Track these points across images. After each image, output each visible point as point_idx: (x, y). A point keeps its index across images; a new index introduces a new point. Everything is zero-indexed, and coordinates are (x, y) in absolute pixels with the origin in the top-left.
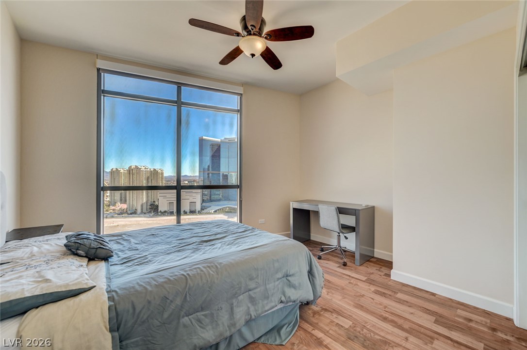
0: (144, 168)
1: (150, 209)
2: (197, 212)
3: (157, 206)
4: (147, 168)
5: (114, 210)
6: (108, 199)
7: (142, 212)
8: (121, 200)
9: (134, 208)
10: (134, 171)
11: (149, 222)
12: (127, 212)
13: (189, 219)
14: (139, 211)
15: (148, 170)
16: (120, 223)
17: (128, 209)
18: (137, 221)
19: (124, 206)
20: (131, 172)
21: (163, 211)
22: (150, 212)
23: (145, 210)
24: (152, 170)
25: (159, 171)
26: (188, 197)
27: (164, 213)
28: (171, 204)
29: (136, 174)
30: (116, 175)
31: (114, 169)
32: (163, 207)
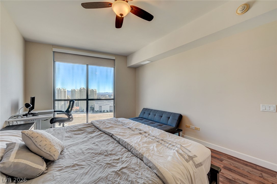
1: (90, 109)
3: (94, 108)
5: (73, 110)
8: (76, 105)
9: (83, 109)
10: (82, 90)
11: (90, 116)
12: (79, 111)
13: (109, 114)
14: (85, 110)
15: (89, 90)
16: (76, 116)
19: (78, 108)
20: (81, 91)
21: (96, 110)
22: (90, 111)
24: (91, 90)
25: (95, 90)
26: (109, 104)
27: (97, 112)
28: (100, 107)
29: (83, 92)
30: (74, 92)
31: (73, 90)
32: (97, 108)
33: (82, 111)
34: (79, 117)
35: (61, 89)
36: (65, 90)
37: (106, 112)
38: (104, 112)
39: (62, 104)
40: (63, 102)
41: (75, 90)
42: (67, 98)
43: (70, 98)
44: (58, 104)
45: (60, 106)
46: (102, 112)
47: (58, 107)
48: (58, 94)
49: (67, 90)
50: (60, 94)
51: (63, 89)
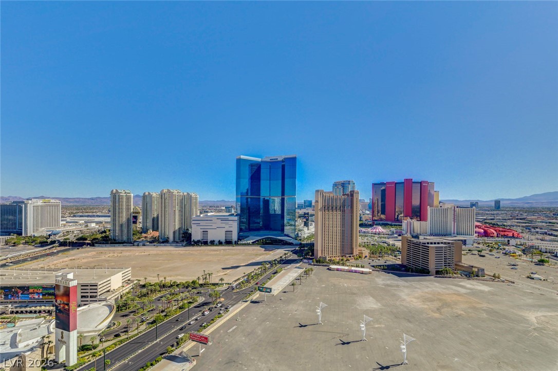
0: (176, 192)
1: (183, 237)
2: (234, 243)
3: (190, 235)
4: (179, 192)
5: (146, 237)
6: (141, 226)
7: (174, 241)
9: (166, 237)
10: (166, 196)
11: (182, 252)
12: (158, 240)
14: (171, 239)
15: (181, 194)
16: (152, 252)
17: (160, 238)
18: (168, 251)
19: (156, 234)
20: (163, 196)
21: (196, 240)
22: (183, 241)
23: (177, 240)
24: (185, 194)
25: (193, 195)
26: (223, 225)
27: (197, 243)
28: (205, 232)
29: (168, 199)
30: (148, 199)
31: (147, 193)
32: (196, 235)
33: (165, 241)
35: (120, 191)
36: (130, 193)
37: (218, 243)
38: (212, 243)
39: (121, 226)
40: (124, 220)
41: (151, 194)
42: (132, 211)
43: (141, 211)
44: (114, 225)
45: (117, 229)
46: (209, 244)
47: (114, 230)
48: (114, 203)
49: (132, 195)
50: (117, 202)
51: (125, 193)
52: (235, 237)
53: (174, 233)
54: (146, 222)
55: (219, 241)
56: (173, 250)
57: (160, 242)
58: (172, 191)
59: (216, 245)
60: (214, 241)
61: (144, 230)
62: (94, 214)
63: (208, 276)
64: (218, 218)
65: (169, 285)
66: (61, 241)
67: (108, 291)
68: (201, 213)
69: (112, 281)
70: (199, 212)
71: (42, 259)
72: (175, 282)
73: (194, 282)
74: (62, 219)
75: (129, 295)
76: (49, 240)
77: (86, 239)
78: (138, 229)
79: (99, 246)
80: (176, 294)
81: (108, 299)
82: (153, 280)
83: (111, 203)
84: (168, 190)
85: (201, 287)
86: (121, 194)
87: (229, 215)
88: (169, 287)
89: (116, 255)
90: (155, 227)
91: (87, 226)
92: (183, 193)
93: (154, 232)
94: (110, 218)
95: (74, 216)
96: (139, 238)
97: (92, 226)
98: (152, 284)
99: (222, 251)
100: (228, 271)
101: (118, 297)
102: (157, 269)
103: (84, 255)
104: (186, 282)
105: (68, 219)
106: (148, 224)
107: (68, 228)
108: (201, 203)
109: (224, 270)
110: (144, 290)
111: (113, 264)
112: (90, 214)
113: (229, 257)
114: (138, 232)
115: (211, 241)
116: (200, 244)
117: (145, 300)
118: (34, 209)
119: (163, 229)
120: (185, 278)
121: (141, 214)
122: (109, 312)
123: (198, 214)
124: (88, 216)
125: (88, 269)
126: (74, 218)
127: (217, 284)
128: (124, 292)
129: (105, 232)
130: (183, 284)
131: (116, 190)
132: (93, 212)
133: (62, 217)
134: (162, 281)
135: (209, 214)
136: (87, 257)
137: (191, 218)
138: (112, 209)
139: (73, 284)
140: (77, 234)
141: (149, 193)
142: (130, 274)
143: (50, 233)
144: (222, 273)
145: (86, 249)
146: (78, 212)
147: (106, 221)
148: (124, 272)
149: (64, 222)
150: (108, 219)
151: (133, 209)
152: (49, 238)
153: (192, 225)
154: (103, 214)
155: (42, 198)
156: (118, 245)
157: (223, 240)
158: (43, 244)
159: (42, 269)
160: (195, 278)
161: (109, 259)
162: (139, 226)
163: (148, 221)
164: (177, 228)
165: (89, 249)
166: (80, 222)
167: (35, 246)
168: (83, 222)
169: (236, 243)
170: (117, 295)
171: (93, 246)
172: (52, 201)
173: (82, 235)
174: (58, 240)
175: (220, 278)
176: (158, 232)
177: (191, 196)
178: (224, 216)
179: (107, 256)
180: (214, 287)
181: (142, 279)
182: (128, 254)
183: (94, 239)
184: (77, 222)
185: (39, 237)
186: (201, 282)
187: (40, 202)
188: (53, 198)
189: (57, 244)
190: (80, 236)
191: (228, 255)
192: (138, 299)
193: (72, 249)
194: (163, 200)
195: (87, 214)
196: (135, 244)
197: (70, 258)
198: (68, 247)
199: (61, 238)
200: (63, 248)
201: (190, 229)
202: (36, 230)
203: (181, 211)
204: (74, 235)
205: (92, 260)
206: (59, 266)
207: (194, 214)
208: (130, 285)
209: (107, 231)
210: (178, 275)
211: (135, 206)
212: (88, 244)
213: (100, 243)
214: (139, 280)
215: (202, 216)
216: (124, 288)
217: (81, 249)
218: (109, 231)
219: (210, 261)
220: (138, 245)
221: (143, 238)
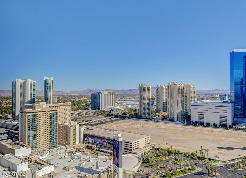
0: (179, 84)
1: (184, 118)
2: (228, 127)
3: (190, 116)
4: (181, 83)
5: (159, 116)
6: (156, 108)
7: (178, 120)
8: (163, 109)
9: (172, 116)
10: (172, 87)
11: (183, 129)
12: (167, 118)
13: (219, 132)
14: (175, 119)
15: (183, 85)
16: (163, 127)
17: (168, 117)
18: (174, 127)
19: (165, 114)
20: (170, 87)
21: (194, 121)
22: (184, 121)
23: (180, 119)
24: (186, 85)
25: (192, 86)
27: (195, 124)
28: (202, 115)
29: (173, 89)
30: (160, 90)
31: (159, 86)
32: (195, 118)
33: (172, 120)
34: (166, 129)
35: (143, 85)
36: (149, 86)
37: (213, 126)
38: (208, 125)
39: (144, 107)
40: (146, 103)
41: (162, 86)
42: (150, 98)
43: (155, 98)
44: (141, 106)
45: (142, 109)
46: (205, 126)
47: (141, 110)
48: (141, 92)
49: (150, 87)
50: (142, 92)
51: (146, 86)
52: (229, 122)
53: (178, 114)
54: (159, 106)
55: (214, 124)
56: (177, 127)
57: (167, 120)
58: (176, 83)
59: (212, 127)
60: (209, 123)
61: (158, 111)
62: (130, 99)
63: (204, 151)
64: (213, 104)
65: (174, 152)
66: (116, 114)
67: (138, 148)
68: (198, 100)
69: (139, 142)
70: (196, 99)
71: (108, 124)
72: (178, 151)
73: (193, 154)
74: (116, 102)
75: (149, 154)
76: (110, 114)
77: (126, 114)
78: (154, 110)
79: (133, 119)
80: (180, 160)
81: (137, 153)
82: (163, 146)
83: (139, 93)
84: (173, 82)
85: (199, 159)
86: (144, 87)
87: (223, 102)
88: (174, 154)
89: (141, 126)
90: (165, 110)
91: (127, 106)
92: (184, 85)
93: (164, 112)
94: (138, 102)
95: (121, 100)
96: (155, 116)
97: (129, 107)
98: (163, 149)
99: (217, 132)
100: (223, 151)
101: (143, 153)
102: (166, 139)
103: (125, 124)
104: (187, 153)
105: (119, 102)
106: (160, 107)
107: (118, 107)
108: (198, 92)
109: (219, 149)
110: (158, 152)
111: (140, 131)
112: (128, 99)
113: (223, 138)
114: (154, 112)
115: (207, 123)
116: (198, 125)
117: (159, 159)
118: (104, 96)
119: (170, 110)
120: (186, 149)
121: (156, 100)
122: (138, 162)
123: (196, 101)
124: (127, 101)
125: (127, 132)
126: (121, 102)
127: (213, 160)
128: (146, 151)
129: (135, 111)
130: (185, 154)
131: (142, 84)
132: (130, 98)
133: (116, 101)
134: (169, 148)
135: (205, 101)
136: (127, 125)
137: (190, 103)
138: (139, 97)
139: (121, 140)
140: (122, 111)
141: (160, 85)
142: (149, 140)
143: (110, 109)
144: (217, 152)
145: (127, 120)
146: (123, 98)
147: (136, 104)
148: (146, 137)
149: (117, 104)
150: (137, 103)
151: (151, 97)
152: (110, 112)
153: (191, 109)
154: (135, 99)
155: (107, 90)
156: (143, 119)
157: (218, 123)
158: (108, 115)
159: (108, 129)
160: (194, 152)
161: (137, 128)
162: (155, 108)
163: (160, 105)
164: (180, 110)
165: (128, 120)
166: (124, 104)
167: (105, 116)
168: (125, 104)
169: (231, 127)
170: (142, 151)
171: (130, 119)
172: (112, 92)
173: (125, 112)
174: (114, 114)
175: (216, 155)
176: (166, 113)
177: (190, 86)
178: (219, 103)
179: (137, 126)
180: (210, 162)
181: (157, 144)
182: (148, 126)
183: (131, 115)
184: (122, 104)
185: (107, 111)
186: (199, 155)
187: (107, 93)
188: (112, 90)
189: (113, 116)
190: (124, 112)
191: (223, 137)
192: (154, 157)
193: (120, 120)
194: (170, 90)
195: (127, 99)
196: (153, 120)
197: (119, 125)
198: (118, 118)
199: (115, 113)
200: (116, 118)
201: (189, 112)
202: (105, 108)
203: (182, 98)
204: (121, 111)
205: (129, 127)
206: (115, 129)
207: (193, 101)
208: (149, 147)
209: (137, 110)
210: (180, 146)
211: (153, 94)
212: (128, 117)
213: (133, 118)
214: (155, 145)
215: (199, 102)
216: (146, 148)
217: (124, 120)
218: (138, 110)
219: (206, 139)
220: (154, 121)
221: (157, 116)
